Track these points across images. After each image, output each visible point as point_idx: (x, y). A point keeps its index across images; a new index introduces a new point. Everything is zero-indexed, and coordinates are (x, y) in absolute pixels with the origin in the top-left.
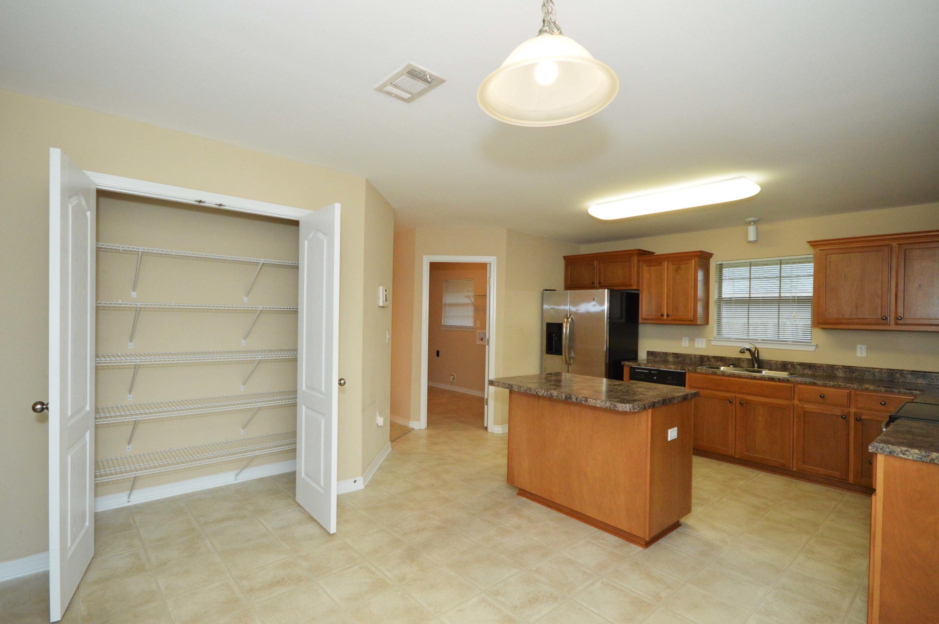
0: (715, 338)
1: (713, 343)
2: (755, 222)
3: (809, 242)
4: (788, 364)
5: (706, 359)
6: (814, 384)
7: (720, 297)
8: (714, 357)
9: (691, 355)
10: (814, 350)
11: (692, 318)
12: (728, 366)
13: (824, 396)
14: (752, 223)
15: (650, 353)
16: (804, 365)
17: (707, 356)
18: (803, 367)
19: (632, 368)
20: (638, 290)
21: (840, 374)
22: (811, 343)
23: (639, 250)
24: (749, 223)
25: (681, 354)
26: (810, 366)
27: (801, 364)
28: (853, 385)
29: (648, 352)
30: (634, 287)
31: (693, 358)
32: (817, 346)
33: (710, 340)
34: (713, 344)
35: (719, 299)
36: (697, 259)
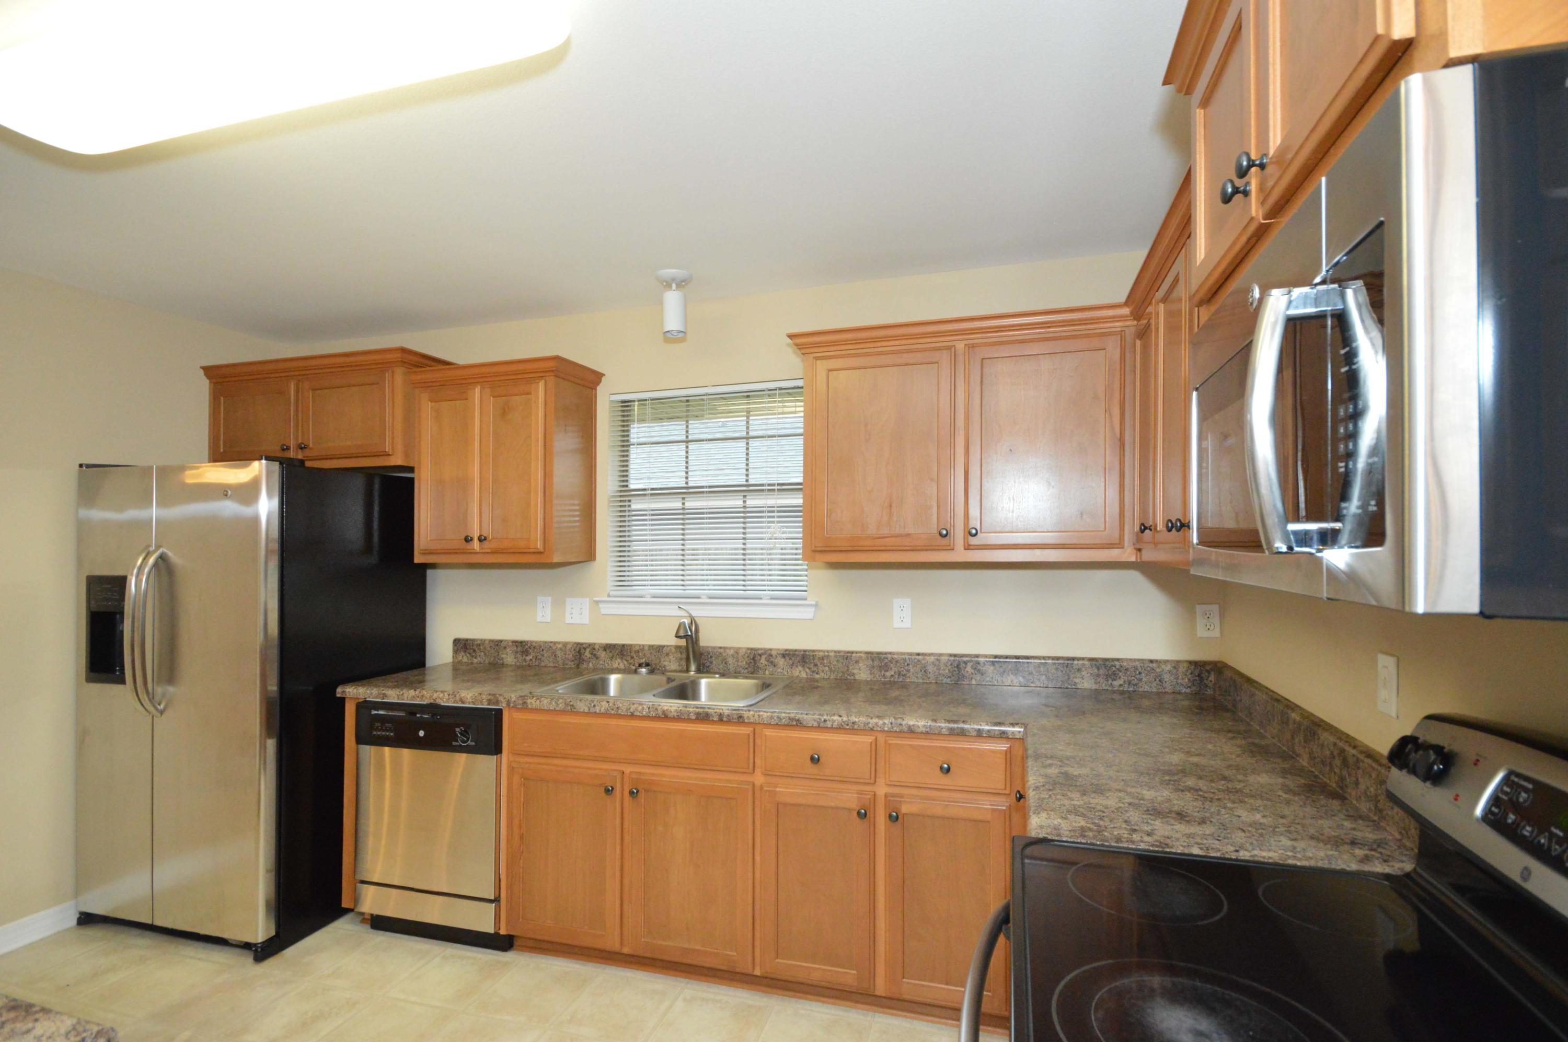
0: (609, 596)
1: (605, 609)
2: (682, 284)
3: (791, 336)
4: (760, 655)
5: (587, 654)
6: (797, 724)
7: (624, 486)
8: (608, 647)
9: (555, 643)
10: (810, 616)
11: (540, 546)
12: (636, 672)
13: (819, 759)
14: (674, 286)
15: (461, 645)
16: (794, 655)
17: (590, 645)
18: (791, 662)
19: (364, 707)
20: (411, 469)
21: (862, 674)
22: (805, 599)
23: (404, 350)
24: (667, 284)
25: (532, 642)
26: (803, 658)
27: (787, 654)
28: (881, 722)
29: (456, 642)
30: (397, 460)
31: (559, 653)
32: (816, 605)
33: (597, 602)
34: (604, 611)
35: (621, 491)
36: (551, 380)
